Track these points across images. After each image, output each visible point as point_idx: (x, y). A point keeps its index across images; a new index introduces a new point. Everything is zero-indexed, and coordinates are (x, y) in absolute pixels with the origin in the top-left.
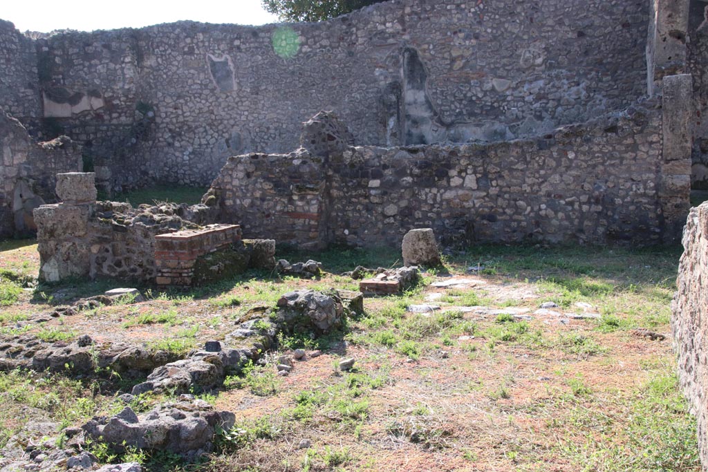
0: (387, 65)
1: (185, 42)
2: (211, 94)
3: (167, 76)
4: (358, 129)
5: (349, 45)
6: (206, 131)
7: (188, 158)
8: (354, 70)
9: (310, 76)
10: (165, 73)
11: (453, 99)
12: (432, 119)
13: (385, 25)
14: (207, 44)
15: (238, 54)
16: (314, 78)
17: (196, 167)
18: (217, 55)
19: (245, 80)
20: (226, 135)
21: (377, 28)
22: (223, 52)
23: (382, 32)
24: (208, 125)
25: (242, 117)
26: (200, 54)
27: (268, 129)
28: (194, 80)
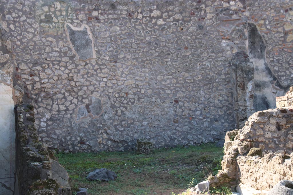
0: (233, 37)
1: (42, 10)
2: (70, 61)
3: (22, 43)
4: (210, 92)
5: (199, 20)
6: (65, 97)
7: (45, 125)
8: (204, 41)
9: (165, 46)
10: (18, 40)
11: (288, 67)
12: (272, 83)
13: (229, 3)
14: (64, 13)
15: (97, 24)
16: (169, 48)
17: (55, 133)
18: (75, 24)
19: (104, 48)
20: (86, 101)
21: (223, 5)
22: (82, 21)
23: (227, 9)
24: (66, 91)
25: (101, 83)
26: (58, 22)
27: (127, 94)
28: (52, 48)
